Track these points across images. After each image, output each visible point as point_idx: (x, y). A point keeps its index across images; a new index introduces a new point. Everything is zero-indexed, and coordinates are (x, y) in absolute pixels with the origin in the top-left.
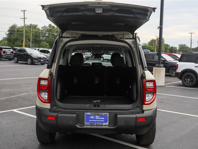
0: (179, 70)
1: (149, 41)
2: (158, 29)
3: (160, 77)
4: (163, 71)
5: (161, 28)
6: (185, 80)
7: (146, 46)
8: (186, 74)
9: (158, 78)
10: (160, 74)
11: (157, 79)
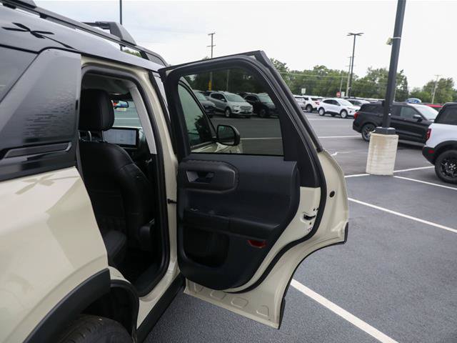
0: (432, 143)
1: (425, 83)
2: (389, 44)
3: (383, 157)
4: (390, 143)
5: (395, 43)
6: (443, 167)
7: (418, 92)
8: (447, 152)
9: (378, 158)
10: (383, 148)
11: (376, 159)
